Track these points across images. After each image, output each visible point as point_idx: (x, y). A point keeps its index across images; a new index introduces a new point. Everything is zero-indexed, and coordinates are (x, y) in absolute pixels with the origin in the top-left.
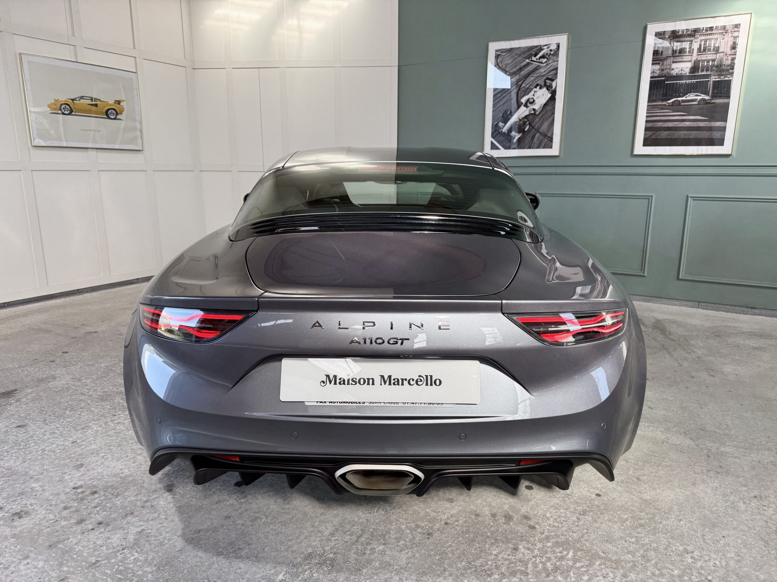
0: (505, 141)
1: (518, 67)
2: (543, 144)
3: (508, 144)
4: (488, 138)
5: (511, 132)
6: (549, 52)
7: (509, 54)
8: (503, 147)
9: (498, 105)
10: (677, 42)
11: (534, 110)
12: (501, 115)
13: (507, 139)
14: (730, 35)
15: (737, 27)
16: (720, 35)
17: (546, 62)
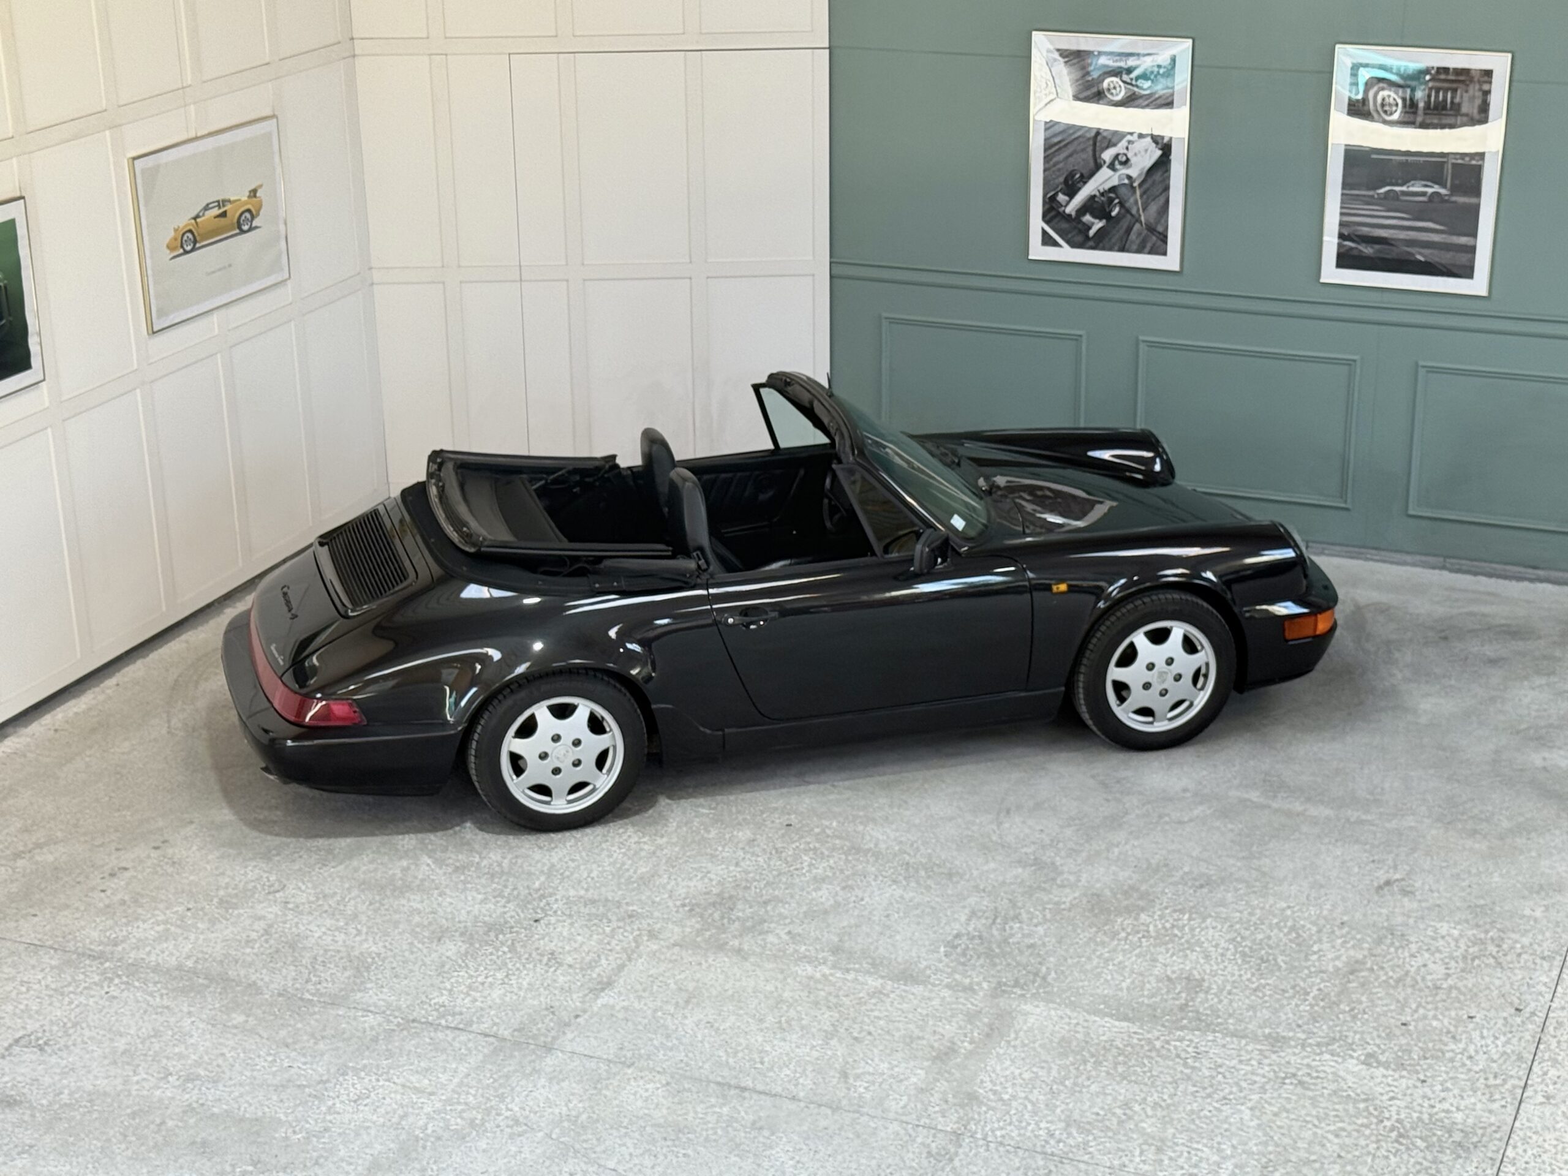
0: (1070, 232)
1: (1095, 90)
2: (1149, 246)
3: (1080, 238)
4: (1037, 223)
5: (1084, 214)
6: (1156, 69)
7: (1075, 61)
8: (1068, 242)
9: (1055, 160)
11: (1129, 177)
12: (1062, 179)
13: (1075, 228)
14: (1477, 87)
15: (1488, 73)
16: (1460, 85)
17: (1149, 88)
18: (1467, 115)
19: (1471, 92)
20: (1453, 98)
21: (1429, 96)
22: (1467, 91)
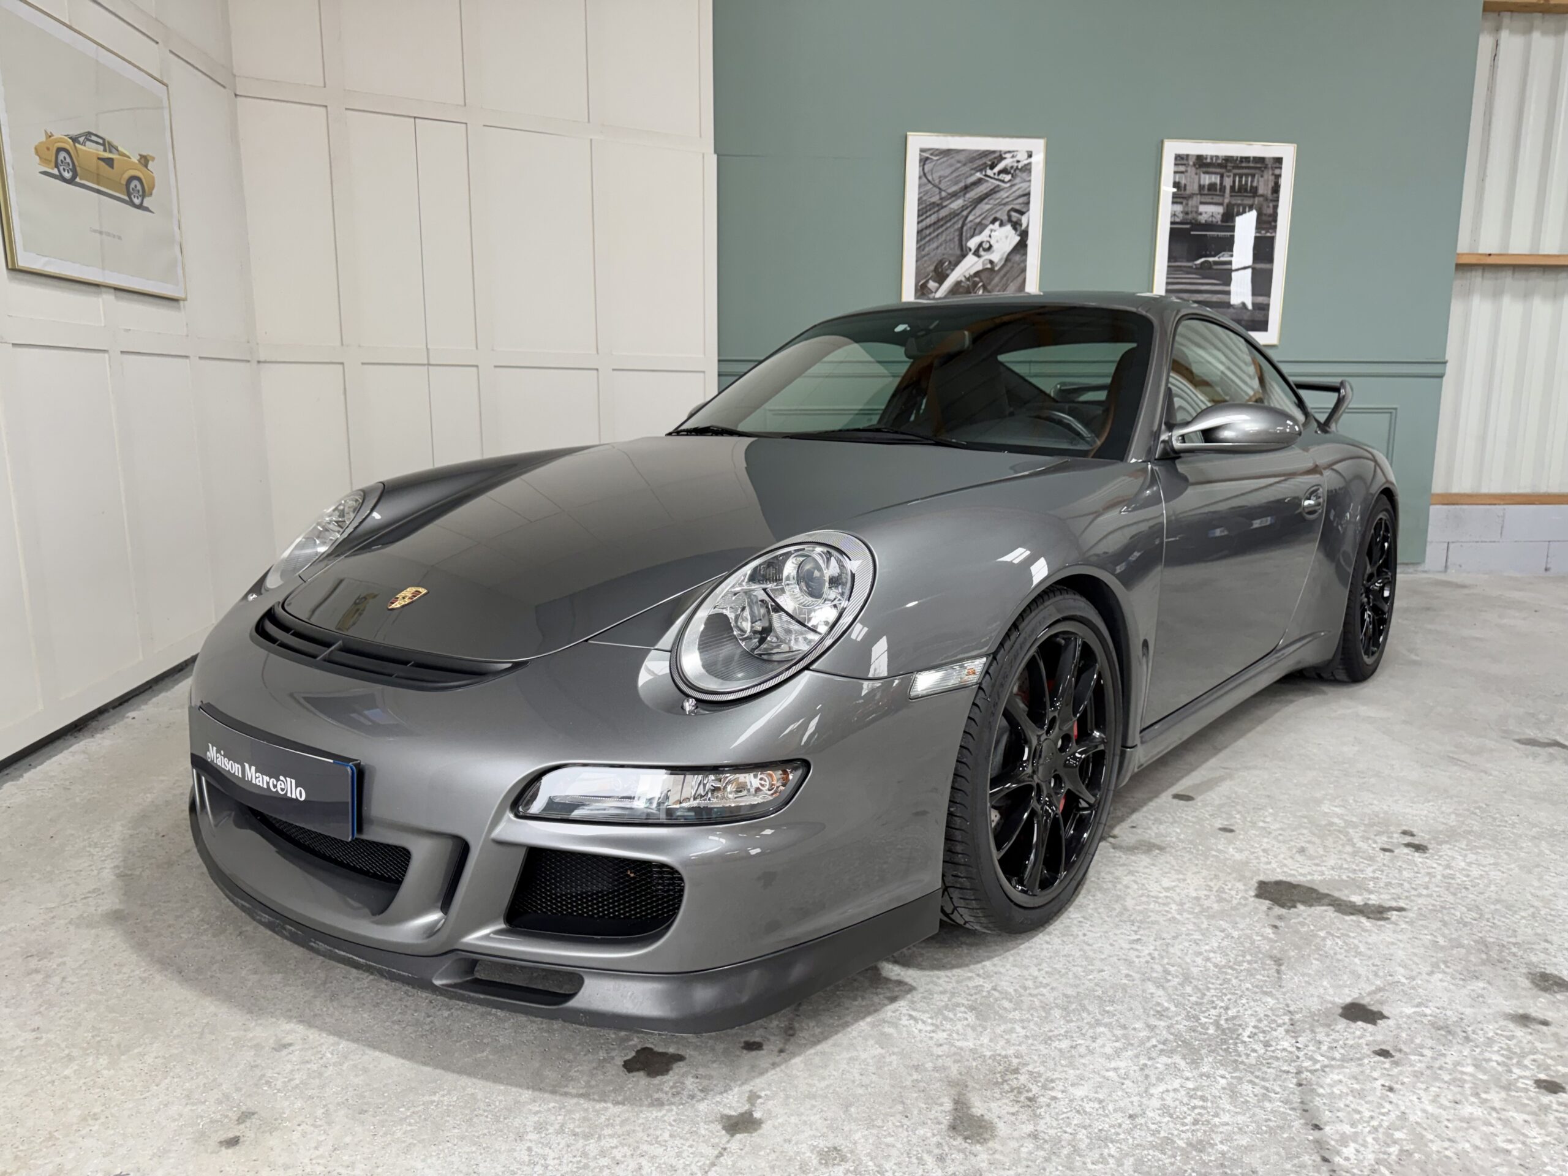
1: (962, 184)
7: (945, 159)
9: (927, 249)
10: (1204, 173)
11: (991, 262)
14: (1270, 172)
15: (1279, 161)
16: (1257, 171)
17: (1010, 181)
18: (1262, 196)
19: (1266, 176)
20: (1252, 181)
21: (1234, 182)
22: (1262, 176)
